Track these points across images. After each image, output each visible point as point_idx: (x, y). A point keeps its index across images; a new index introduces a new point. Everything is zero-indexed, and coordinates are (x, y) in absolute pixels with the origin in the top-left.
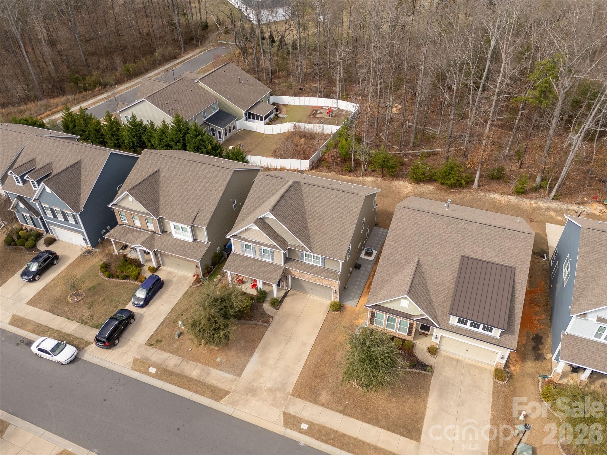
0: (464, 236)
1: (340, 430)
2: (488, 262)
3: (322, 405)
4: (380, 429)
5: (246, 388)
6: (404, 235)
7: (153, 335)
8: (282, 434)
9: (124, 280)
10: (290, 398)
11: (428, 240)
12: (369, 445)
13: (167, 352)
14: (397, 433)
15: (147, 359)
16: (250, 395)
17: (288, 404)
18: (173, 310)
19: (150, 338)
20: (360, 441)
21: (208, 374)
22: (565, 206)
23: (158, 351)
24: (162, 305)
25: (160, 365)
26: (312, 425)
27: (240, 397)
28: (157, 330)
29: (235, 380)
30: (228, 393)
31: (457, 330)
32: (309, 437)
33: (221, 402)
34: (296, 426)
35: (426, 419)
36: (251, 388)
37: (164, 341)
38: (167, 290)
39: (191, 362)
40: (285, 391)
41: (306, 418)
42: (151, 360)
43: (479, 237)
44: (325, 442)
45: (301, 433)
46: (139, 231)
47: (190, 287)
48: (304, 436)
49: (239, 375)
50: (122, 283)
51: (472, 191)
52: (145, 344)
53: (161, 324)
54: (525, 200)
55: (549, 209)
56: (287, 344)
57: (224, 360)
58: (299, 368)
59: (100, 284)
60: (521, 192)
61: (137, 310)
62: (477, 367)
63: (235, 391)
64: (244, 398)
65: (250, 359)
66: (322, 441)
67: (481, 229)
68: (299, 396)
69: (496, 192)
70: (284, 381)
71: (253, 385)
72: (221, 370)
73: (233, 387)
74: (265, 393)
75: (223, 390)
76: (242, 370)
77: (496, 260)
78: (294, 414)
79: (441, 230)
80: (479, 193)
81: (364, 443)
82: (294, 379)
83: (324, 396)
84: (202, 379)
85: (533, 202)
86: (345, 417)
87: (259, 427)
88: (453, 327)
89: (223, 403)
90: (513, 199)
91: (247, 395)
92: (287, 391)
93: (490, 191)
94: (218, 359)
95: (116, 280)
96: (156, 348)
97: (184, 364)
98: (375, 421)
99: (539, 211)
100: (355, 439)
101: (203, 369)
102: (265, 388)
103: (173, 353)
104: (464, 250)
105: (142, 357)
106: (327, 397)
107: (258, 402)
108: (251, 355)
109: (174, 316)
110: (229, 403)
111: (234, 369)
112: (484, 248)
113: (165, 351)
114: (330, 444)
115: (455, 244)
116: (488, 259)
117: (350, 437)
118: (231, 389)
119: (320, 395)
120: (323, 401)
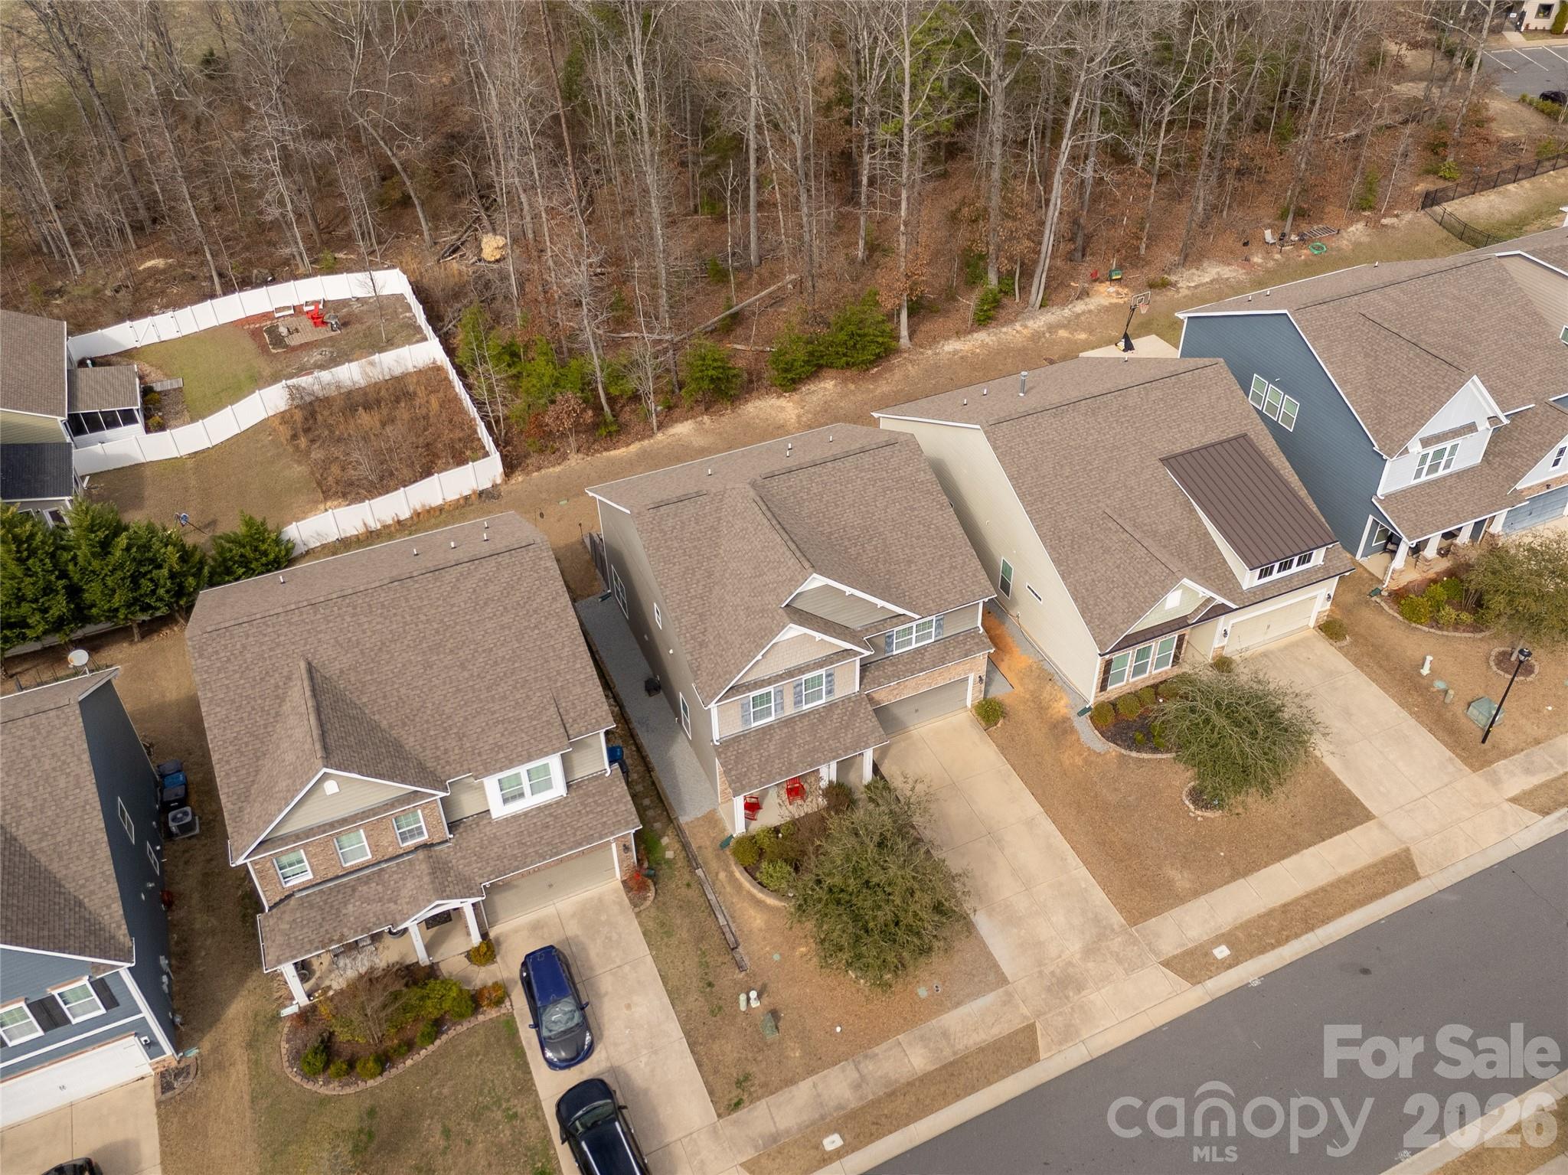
0: (1134, 423)
1: (1271, 905)
2: (1206, 448)
3: (1196, 894)
4: (1312, 849)
5: (1049, 990)
6: (1044, 477)
7: (706, 1083)
8: (1208, 999)
9: (438, 1042)
10: (1137, 931)
11: (1089, 463)
12: (1332, 885)
13: (796, 1083)
14: (1338, 833)
15: (774, 1138)
16: (1071, 994)
17: (1149, 944)
18: (674, 995)
19: (711, 1093)
20: (1316, 893)
21: (945, 1034)
22: (1067, 312)
23: (771, 1099)
24: (628, 1007)
25: (823, 1117)
26: (1227, 938)
27: (1060, 1014)
28: (699, 1065)
29: (1009, 994)
30: (1031, 1029)
31: (1263, 595)
32: (1250, 962)
33: (1043, 1055)
34: (1212, 964)
35: (1340, 777)
36: (1054, 980)
37: (753, 1069)
38: (591, 968)
39: (876, 1050)
40: (1113, 930)
41: (1206, 938)
42: (788, 1131)
43: (1156, 410)
44: (1281, 942)
45: (1230, 967)
46: (368, 876)
47: (638, 915)
48: (1240, 967)
49: (1003, 980)
50: (442, 1053)
51: (906, 355)
52: (719, 1116)
53: (692, 1046)
54: (1004, 330)
55: (1052, 328)
56: (1002, 849)
57: (936, 982)
58: (1081, 873)
59: (372, 1113)
60: (985, 318)
61: (582, 1072)
62: (1296, 645)
63: (1039, 1014)
64: (1072, 1008)
65: (978, 933)
66: (1273, 947)
67: (1147, 394)
68: (1146, 915)
69: (947, 338)
70: (1090, 915)
71: (1053, 973)
72: (958, 1004)
73: (1025, 1011)
74: (1091, 965)
75: (1016, 1033)
76: (995, 966)
77: (1212, 437)
78: (1179, 951)
79: (1092, 431)
80: (922, 353)
81: (1323, 889)
82: (1099, 897)
83: (1181, 879)
84: (948, 1055)
85: (1018, 326)
86: (1250, 878)
87: (1163, 1026)
88: (1253, 591)
89: (1049, 1054)
90: (983, 338)
91: (1067, 998)
92: (1116, 927)
93: (934, 340)
94: (923, 992)
95: (409, 1062)
96: (759, 1099)
97: (868, 1067)
98: (1291, 846)
99: (1043, 340)
100: (1307, 896)
101: (922, 1038)
102: (1078, 956)
103: (811, 1072)
104: (1156, 448)
105: (756, 1148)
106: (1186, 875)
107: (1103, 991)
108: (970, 927)
109: (695, 1002)
110: (1060, 1044)
111: (976, 980)
112: (1179, 425)
113: (787, 1086)
114: (1287, 940)
115: (1134, 445)
116: (1200, 442)
117: (1296, 902)
118: (1026, 1018)
119: (1170, 881)
120: (1188, 886)
